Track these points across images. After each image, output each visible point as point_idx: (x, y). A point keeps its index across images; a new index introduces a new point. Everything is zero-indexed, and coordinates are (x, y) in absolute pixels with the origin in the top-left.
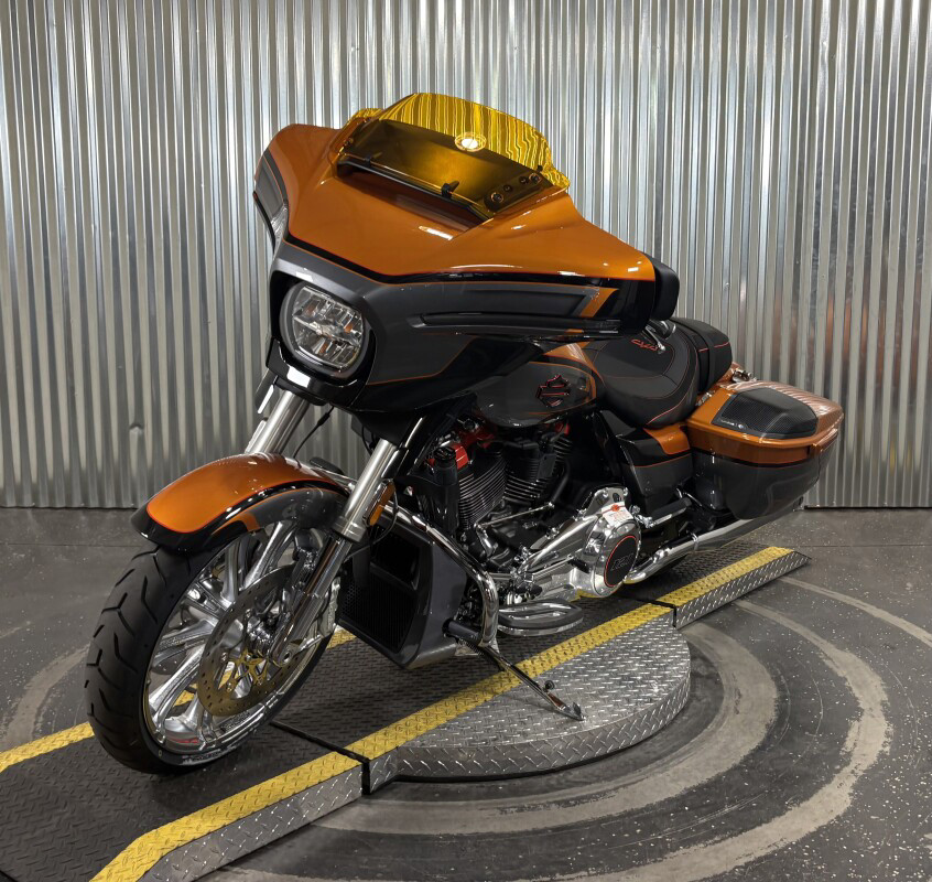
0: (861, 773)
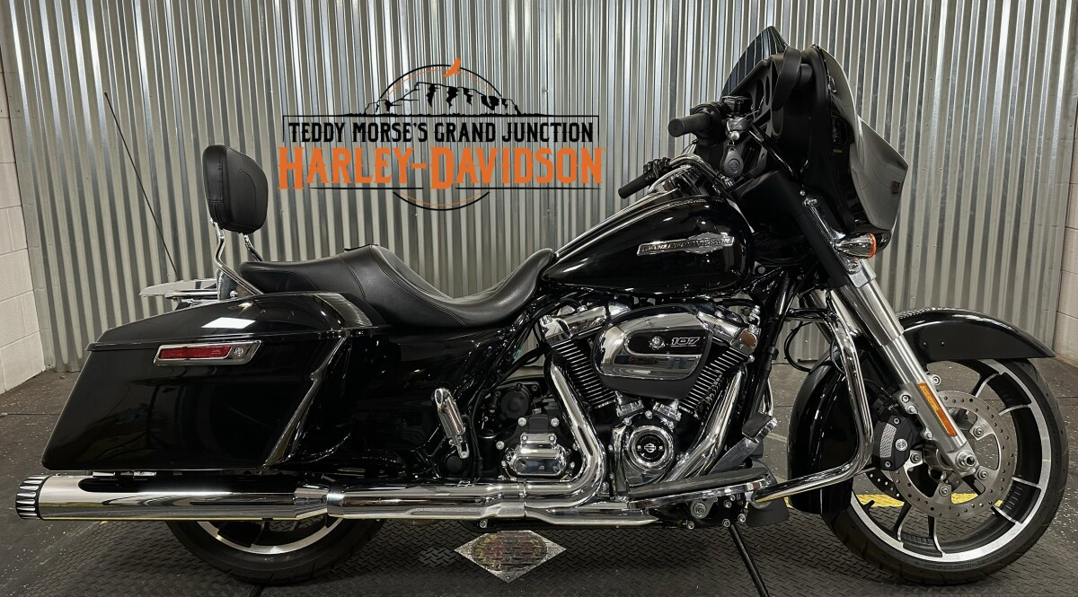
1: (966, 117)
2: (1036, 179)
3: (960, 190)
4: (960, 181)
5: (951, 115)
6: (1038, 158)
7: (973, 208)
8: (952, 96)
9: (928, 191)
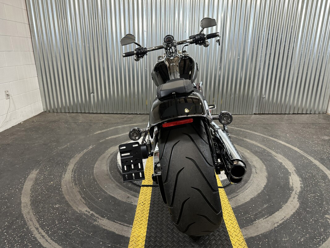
0: (298, 194)
1: (308, 43)
2: (327, 62)
3: (304, 65)
4: (305, 62)
5: (303, 42)
6: (328, 56)
7: (307, 70)
8: (304, 36)
9: (295, 65)
